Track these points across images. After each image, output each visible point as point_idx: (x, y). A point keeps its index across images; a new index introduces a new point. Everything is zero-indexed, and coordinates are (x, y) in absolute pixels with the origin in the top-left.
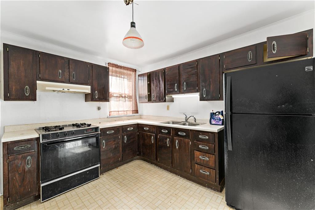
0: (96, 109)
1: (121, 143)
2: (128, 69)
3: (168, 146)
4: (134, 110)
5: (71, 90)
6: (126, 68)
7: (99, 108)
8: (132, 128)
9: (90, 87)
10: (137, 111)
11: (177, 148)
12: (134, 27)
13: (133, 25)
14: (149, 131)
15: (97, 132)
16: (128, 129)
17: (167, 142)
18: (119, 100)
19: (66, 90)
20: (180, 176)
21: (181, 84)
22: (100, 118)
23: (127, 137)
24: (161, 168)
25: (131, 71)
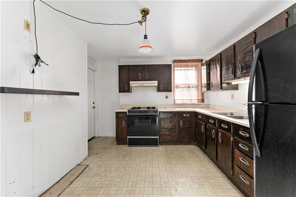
0: (164, 97)
1: (177, 125)
2: (193, 61)
3: (213, 137)
4: (200, 99)
5: (144, 85)
6: (191, 60)
7: (167, 97)
8: (189, 115)
9: (157, 81)
10: (203, 101)
11: (220, 141)
12: (146, 38)
13: (146, 37)
14: (201, 120)
15: (156, 113)
16: (184, 115)
17: (212, 133)
18: (184, 91)
19: (142, 85)
20: (226, 176)
21: (236, 67)
22: (167, 105)
23: (182, 122)
24: (211, 160)
25: (196, 62)
